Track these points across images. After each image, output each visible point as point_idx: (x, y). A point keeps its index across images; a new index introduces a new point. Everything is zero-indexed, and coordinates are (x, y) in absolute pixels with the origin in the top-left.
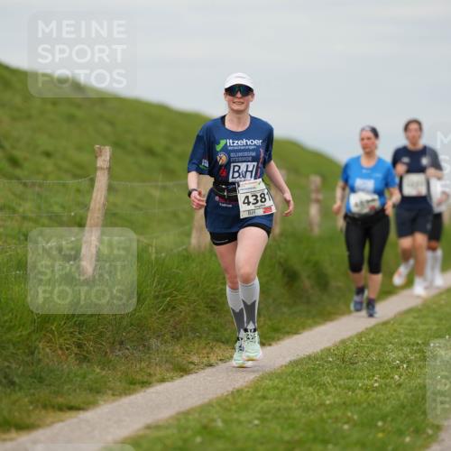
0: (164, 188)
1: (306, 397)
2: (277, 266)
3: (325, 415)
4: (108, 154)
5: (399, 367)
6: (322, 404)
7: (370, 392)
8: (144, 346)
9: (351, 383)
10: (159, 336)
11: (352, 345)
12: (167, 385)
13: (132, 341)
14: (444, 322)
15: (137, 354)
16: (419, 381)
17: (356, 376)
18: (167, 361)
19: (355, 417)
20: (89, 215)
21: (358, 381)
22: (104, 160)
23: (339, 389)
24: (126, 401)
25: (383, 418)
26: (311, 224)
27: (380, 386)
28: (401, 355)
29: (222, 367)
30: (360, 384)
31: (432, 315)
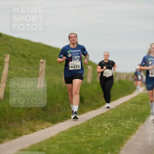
0: (28, 69)
1: (75, 139)
2: (66, 95)
3: (81, 146)
4: (9, 57)
5: (107, 129)
6: (80, 142)
7: (97, 138)
8: (20, 122)
9: (90, 134)
10: (25, 119)
11: (91, 122)
12: (28, 136)
13: (16, 121)
14: (123, 114)
15: (18, 125)
16: (113, 133)
17: (92, 132)
18: (28, 128)
19: (92, 146)
20: (2, 78)
21: (93, 134)
22: (7, 59)
23: (86, 137)
24: (13, 141)
25: (101, 146)
27: (100, 135)
28: (108, 125)
29: (47, 129)
30: (94, 135)
31: (119, 111)
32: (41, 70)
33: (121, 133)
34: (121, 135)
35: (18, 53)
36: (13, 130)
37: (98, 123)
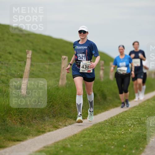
0: (50, 65)
1: (99, 137)
3: (105, 143)
4: (31, 53)
5: (130, 127)
6: (104, 139)
7: (121, 135)
8: (43, 119)
9: (114, 132)
10: (48, 116)
11: (114, 119)
12: (51, 133)
13: (39, 118)
14: (146, 111)
15: (41, 122)
16: (137, 131)
17: (116, 129)
18: (51, 124)
19: (116, 144)
20: (24, 74)
21: (117, 131)
22: (29, 55)
23: (110, 134)
24: (37, 138)
25: (125, 144)
26: (100, 77)
27: (124, 133)
28: (131, 122)
29: (70, 126)
30: (117, 133)
31: (142, 108)
32: (63, 66)
34: (145, 133)
35: (40, 49)
36: (36, 127)
37: (121, 121)
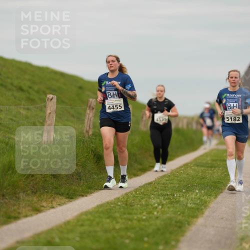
0: (28, 109)
2: (90, 152)
3: (116, 235)
5: (156, 208)
7: (141, 222)
8: (16, 197)
9: (130, 216)
10: (24, 192)
11: (131, 196)
13: (10, 195)
15: (12, 202)
16: (168, 215)
18: (29, 206)
19: (133, 235)
21: (134, 215)
23: (124, 220)
25: (148, 236)
27: (147, 218)
28: (158, 201)
29: (59, 208)
30: (135, 218)
31: (176, 179)
32: (48, 111)
33: (180, 214)
34: (180, 218)
36: (4, 210)
37: (142, 199)
